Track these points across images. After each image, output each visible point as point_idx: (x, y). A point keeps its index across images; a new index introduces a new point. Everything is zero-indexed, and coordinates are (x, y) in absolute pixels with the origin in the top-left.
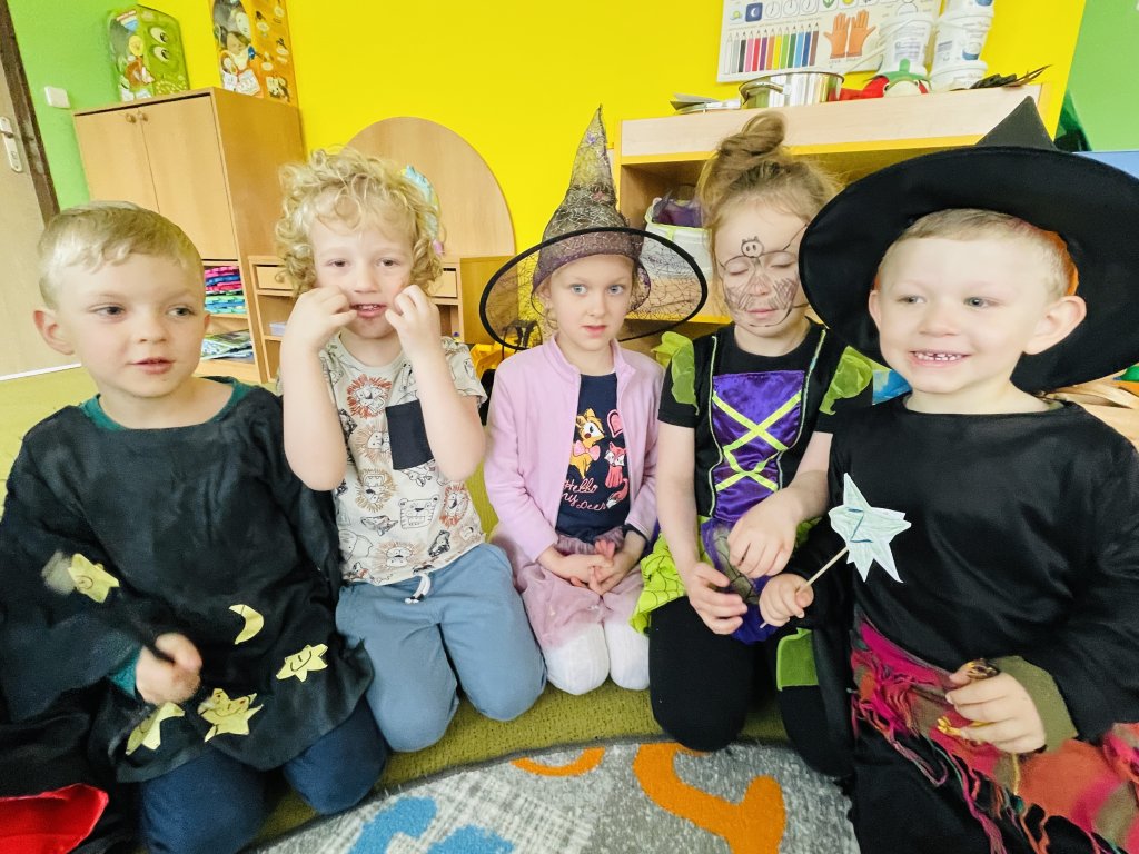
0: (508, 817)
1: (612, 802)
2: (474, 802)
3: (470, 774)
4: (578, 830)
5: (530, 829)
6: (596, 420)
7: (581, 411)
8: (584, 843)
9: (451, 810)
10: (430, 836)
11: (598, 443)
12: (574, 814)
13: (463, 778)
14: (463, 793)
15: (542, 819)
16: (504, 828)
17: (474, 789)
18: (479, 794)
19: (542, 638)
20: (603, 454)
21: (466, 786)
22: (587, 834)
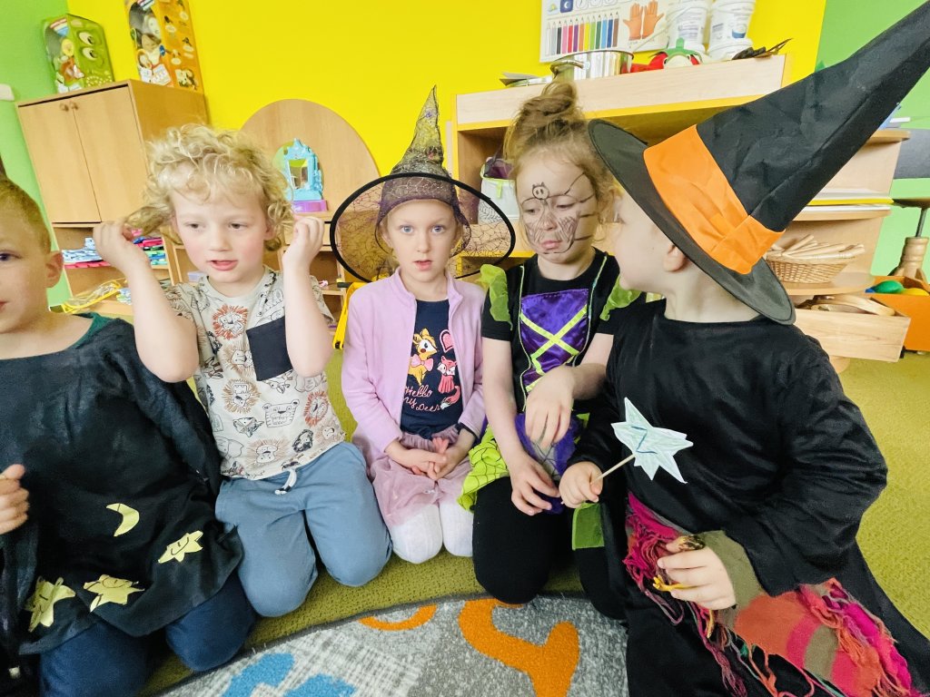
0: (353, 666)
1: (438, 650)
2: (324, 655)
3: (325, 632)
4: (408, 673)
5: (370, 674)
6: (430, 338)
7: (417, 330)
8: (412, 683)
9: (305, 663)
10: (286, 684)
11: (432, 356)
12: (406, 661)
13: (318, 636)
14: (317, 648)
15: (380, 666)
16: (348, 675)
17: (326, 645)
18: (331, 648)
19: (387, 517)
20: (436, 365)
21: (320, 642)
22: (416, 676)
